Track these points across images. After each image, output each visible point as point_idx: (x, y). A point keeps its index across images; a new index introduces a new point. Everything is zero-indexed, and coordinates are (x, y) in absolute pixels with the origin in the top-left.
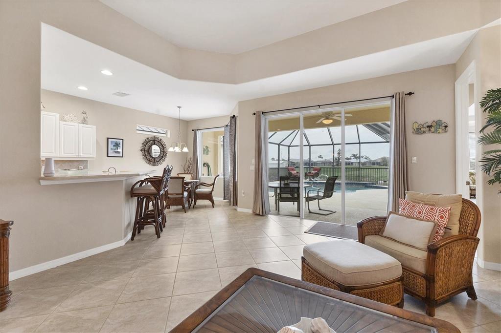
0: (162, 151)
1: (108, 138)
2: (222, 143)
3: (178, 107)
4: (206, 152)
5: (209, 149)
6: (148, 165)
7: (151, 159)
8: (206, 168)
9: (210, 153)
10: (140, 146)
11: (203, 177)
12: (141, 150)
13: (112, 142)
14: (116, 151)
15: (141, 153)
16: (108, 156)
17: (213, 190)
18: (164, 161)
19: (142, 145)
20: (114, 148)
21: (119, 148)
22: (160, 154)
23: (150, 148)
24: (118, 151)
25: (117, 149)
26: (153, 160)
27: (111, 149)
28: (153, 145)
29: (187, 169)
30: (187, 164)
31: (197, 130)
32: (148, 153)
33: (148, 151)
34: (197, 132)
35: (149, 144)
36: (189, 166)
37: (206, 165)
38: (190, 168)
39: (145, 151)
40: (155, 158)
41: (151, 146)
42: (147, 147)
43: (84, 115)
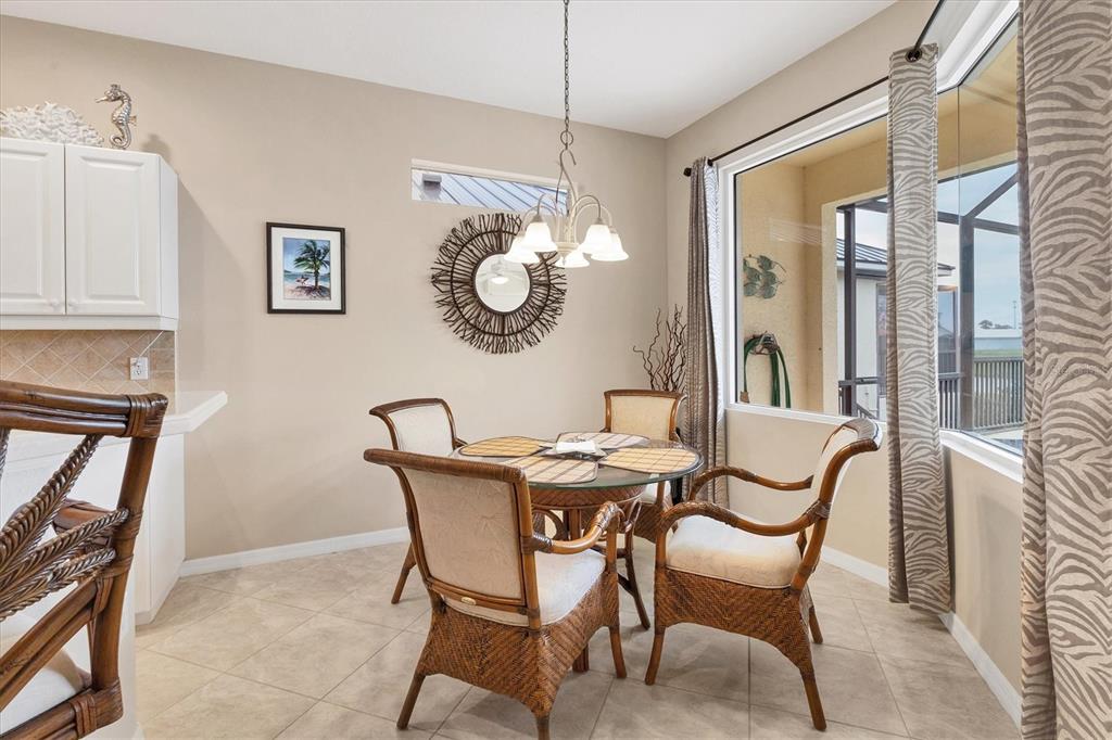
0: (540, 284)
1: (270, 226)
2: (842, 264)
4: (759, 284)
5: (775, 270)
6: (466, 349)
7: (483, 319)
8: (759, 365)
9: (779, 290)
10: (426, 260)
11: (742, 407)
12: (435, 280)
13: (287, 243)
14: (311, 283)
15: (431, 293)
16: (271, 311)
17: (808, 566)
18: (547, 326)
19: (435, 255)
20: (302, 270)
21: (323, 271)
22: (530, 296)
23: (476, 266)
24: (320, 284)
25: (317, 273)
26: (495, 326)
27: (288, 275)
28: (494, 253)
29: (661, 373)
30: (661, 343)
31: (710, 163)
32: (467, 291)
33: (469, 283)
34: (708, 172)
35: (474, 251)
36: (671, 352)
37: (759, 348)
38: (678, 360)
39: (451, 281)
40: (503, 316)
41: (484, 258)
42: (462, 265)
43: (120, 110)
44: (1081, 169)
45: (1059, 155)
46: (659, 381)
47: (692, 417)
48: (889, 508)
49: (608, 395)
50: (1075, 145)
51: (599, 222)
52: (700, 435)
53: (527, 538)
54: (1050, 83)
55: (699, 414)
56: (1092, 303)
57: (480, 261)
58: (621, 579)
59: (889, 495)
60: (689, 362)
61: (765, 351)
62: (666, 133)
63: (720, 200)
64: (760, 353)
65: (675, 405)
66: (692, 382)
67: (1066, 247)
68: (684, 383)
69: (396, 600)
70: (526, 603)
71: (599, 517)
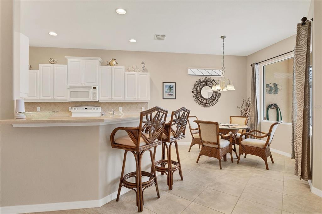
1: (163, 83)
3: (221, 37)
4: (273, 90)
6: (199, 106)
7: (203, 100)
10: (191, 88)
11: (265, 121)
12: (193, 92)
13: (166, 86)
14: (170, 93)
15: (192, 95)
16: (163, 99)
18: (216, 102)
19: (193, 87)
20: (169, 91)
21: (172, 91)
22: (213, 95)
23: (201, 89)
24: (172, 93)
25: (171, 92)
26: (205, 101)
27: (166, 92)
28: (205, 86)
29: (244, 112)
30: (244, 106)
31: (257, 64)
32: (199, 94)
33: (200, 92)
34: (257, 66)
35: (201, 85)
36: (247, 108)
37: (273, 107)
38: (249, 110)
39: (196, 92)
40: (207, 99)
41: (203, 87)
42: (198, 89)
43: (143, 65)
44: (300, 83)
45: (298, 81)
46: (244, 115)
47: (251, 123)
48: (292, 140)
49: (231, 117)
50: (300, 80)
51: (230, 84)
52: (253, 127)
53: (218, 133)
54: (297, 70)
55: (253, 122)
56: (300, 101)
57: (202, 88)
58: (233, 149)
59: (291, 137)
60: (251, 110)
61: (275, 108)
62: (247, 55)
63: (260, 72)
64: (273, 108)
65: (246, 119)
66: (252, 115)
67: (299, 93)
68: (250, 115)
69: (189, 151)
70: (218, 144)
71: (229, 133)
